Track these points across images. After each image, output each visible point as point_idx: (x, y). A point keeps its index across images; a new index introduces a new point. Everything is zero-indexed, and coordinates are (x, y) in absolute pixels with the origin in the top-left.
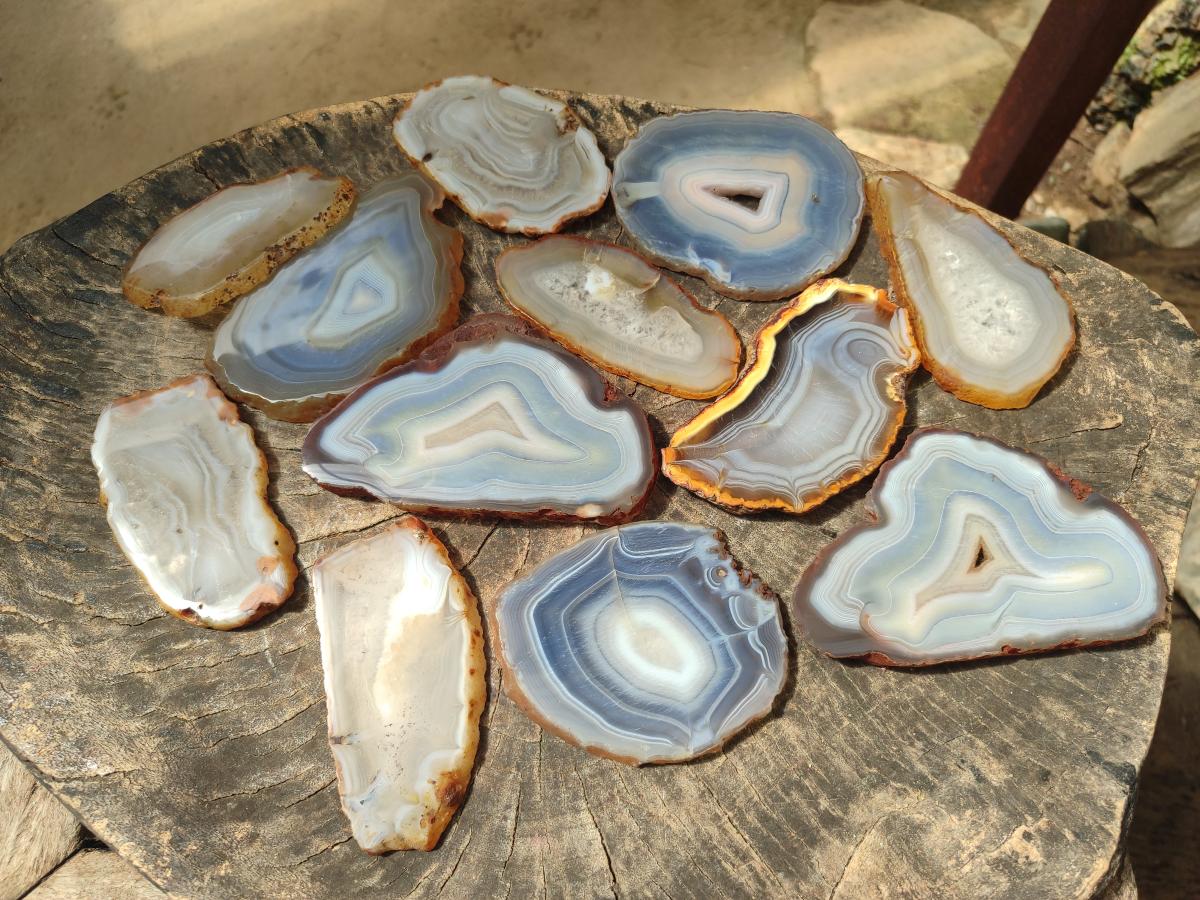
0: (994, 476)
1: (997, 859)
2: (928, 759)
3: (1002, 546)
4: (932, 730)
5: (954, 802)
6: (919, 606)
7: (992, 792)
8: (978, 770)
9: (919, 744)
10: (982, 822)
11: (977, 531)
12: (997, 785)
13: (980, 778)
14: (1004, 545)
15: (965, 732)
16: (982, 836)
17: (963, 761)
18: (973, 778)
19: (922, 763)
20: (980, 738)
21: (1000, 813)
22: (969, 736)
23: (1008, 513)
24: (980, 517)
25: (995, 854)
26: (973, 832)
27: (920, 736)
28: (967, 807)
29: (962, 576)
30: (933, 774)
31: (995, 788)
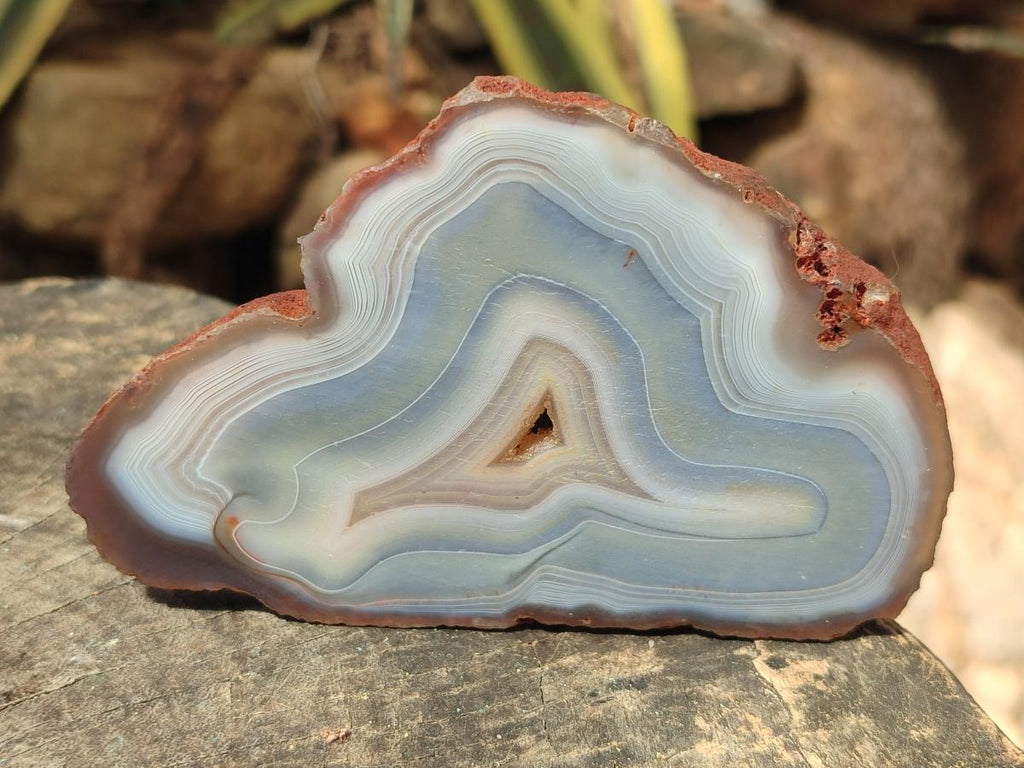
0: (633, 253)
1: (807, 715)
2: (563, 739)
3: (594, 421)
4: (505, 712)
5: (669, 735)
6: (358, 515)
7: (671, 679)
8: (619, 681)
9: (524, 740)
10: (726, 711)
11: (546, 377)
12: (662, 667)
13: (640, 684)
14: (598, 420)
15: (538, 670)
16: (756, 721)
17: (593, 695)
18: (635, 693)
19: (565, 751)
20: (559, 656)
21: (718, 682)
22: (546, 668)
23: (635, 352)
24: (564, 349)
25: (798, 716)
26: (743, 729)
27: (510, 732)
28: (687, 720)
29: (474, 469)
30: (598, 744)
31: (665, 673)
